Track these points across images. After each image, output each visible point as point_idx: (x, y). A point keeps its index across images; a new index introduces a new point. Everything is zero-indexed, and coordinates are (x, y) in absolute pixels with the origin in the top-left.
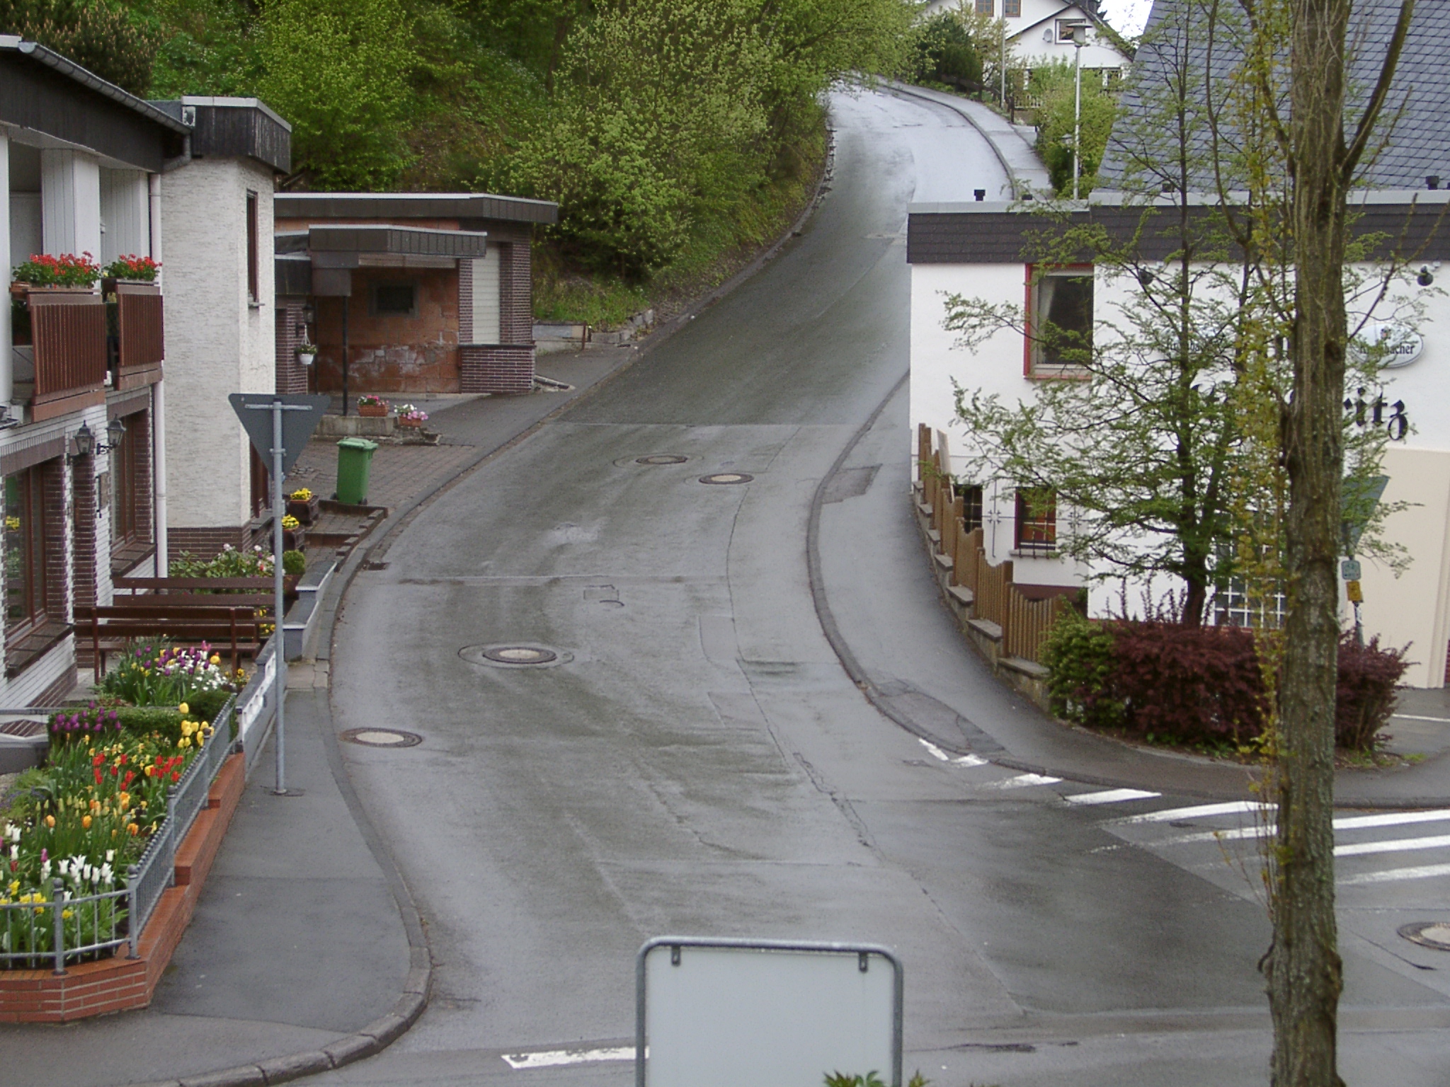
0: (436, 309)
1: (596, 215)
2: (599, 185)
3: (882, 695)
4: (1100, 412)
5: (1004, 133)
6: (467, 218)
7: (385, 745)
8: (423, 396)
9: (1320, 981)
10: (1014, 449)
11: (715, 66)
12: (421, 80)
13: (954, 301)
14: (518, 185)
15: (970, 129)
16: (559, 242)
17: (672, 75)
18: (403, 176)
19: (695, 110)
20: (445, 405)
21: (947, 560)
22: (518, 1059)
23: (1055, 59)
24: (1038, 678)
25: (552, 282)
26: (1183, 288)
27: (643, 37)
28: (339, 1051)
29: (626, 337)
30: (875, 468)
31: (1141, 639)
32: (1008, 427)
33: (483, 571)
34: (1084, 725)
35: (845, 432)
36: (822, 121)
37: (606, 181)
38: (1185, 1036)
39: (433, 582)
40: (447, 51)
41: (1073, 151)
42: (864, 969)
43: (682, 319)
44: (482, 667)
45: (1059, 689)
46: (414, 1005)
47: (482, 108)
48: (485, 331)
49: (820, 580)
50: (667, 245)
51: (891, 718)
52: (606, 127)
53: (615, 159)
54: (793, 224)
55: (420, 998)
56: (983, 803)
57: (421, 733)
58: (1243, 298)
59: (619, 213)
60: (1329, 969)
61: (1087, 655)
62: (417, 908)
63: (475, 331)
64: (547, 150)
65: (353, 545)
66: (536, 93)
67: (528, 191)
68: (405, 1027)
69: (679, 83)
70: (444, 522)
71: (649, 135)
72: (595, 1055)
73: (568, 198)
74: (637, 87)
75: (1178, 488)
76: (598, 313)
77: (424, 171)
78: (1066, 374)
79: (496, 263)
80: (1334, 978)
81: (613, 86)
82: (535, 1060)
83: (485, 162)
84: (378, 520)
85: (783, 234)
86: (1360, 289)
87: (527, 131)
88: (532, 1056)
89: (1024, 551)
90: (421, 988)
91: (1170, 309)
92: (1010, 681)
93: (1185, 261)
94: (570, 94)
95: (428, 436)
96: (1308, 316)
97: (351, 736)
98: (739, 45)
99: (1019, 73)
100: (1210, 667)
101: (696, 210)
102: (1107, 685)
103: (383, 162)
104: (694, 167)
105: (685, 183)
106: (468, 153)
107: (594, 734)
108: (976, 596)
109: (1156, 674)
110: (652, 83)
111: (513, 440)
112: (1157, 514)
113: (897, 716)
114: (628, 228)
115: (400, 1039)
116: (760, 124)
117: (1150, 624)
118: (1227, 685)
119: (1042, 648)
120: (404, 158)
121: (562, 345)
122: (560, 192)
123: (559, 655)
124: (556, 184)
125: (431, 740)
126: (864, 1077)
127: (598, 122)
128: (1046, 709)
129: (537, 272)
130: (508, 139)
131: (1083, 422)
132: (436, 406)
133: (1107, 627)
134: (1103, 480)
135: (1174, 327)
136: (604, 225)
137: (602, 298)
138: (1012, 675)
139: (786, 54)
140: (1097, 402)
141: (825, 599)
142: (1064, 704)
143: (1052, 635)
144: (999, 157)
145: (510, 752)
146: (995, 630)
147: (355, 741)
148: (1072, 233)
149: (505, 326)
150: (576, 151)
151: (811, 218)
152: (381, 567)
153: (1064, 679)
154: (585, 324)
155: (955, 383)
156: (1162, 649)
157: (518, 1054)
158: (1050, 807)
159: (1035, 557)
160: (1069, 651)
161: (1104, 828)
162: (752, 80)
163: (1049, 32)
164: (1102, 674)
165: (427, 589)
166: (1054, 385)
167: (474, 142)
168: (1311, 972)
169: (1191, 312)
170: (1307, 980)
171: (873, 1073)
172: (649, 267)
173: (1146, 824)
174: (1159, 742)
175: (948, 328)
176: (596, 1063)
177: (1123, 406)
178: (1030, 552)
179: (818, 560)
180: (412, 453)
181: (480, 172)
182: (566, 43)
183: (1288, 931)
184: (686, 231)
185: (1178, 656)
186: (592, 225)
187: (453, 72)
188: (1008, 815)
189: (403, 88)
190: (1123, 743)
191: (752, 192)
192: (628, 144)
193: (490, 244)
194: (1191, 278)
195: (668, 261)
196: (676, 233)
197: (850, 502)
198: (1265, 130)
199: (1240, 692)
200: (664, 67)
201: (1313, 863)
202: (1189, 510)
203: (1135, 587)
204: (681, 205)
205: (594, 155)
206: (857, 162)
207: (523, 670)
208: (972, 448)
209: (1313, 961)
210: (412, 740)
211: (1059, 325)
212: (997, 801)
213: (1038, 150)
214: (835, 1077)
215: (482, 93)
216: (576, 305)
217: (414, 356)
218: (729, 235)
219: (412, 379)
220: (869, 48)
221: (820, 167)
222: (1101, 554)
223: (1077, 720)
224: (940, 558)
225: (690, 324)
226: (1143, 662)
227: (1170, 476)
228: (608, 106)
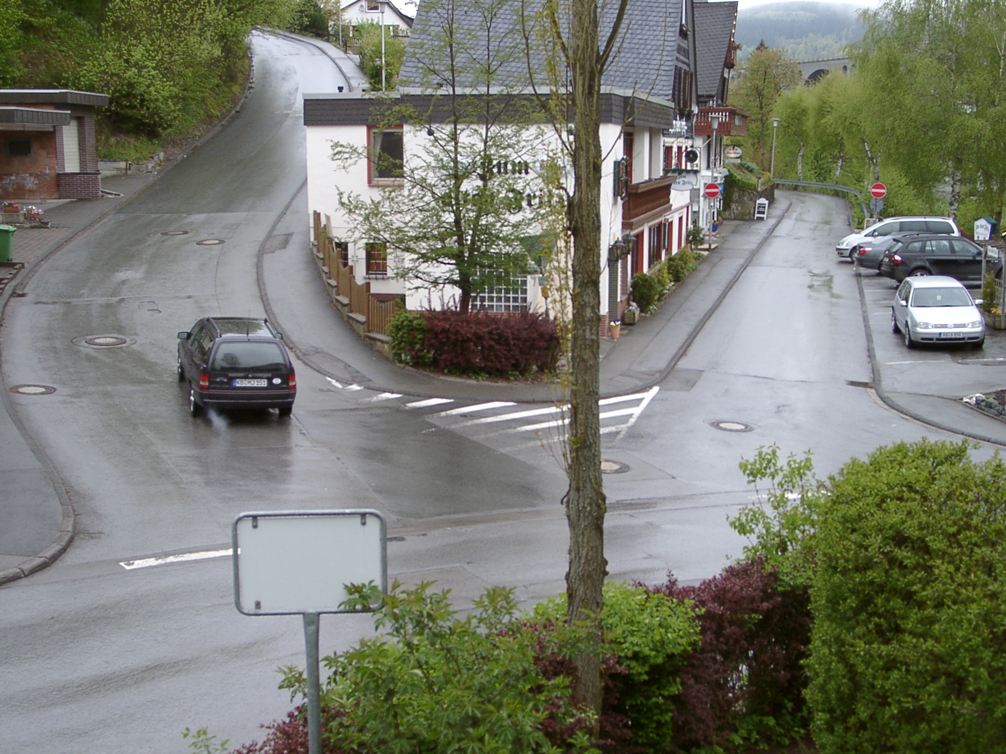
0: (43, 153)
1: (130, 101)
2: (131, 85)
3: (305, 355)
4: (414, 203)
5: (342, 58)
6: (59, 103)
7: (35, 394)
8: (39, 201)
9: (595, 508)
10: (370, 223)
11: (192, 21)
12: (27, 27)
13: (336, 145)
14: (85, 85)
15: (325, 56)
16: (110, 116)
17: (168, 26)
18: (20, 80)
19: (182, 45)
20: (53, 206)
21: (333, 282)
22: (129, 564)
23: (368, 20)
24: (387, 343)
25: (107, 138)
26: (454, 137)
27: (151, 5)
28: (27, 567)
29: (150, 167)
30: (290, 235)
31: (440, 320)
32: (367, 211)
33: (81, 296)
34: (412, 366)
35: (272, 216)
36: (247, 53)
37: (135, 83)
38: (481, 527)
39: (54, 303)
40: (40, 11)
41: (381, 68)
42: (364, 524)
43: (179, 157)
44: (85, 349)
45: (398, 347)
46: (67, 538)
47: (62, 43)
48: (72, 165)
49: (266, 294)
50: (169, 117)
51: (311, 367)
52: (133, 54)
53: (139, 71)
54: (235, 107)
55: (70, 534)
56: (364, 410)
57: (55, 386)
58: (486, 143)
59: (142, 100)
60: (600, 502)
61: (412, 330)
62: (63, 484)
63: (66, 165)
64: (101, 66)
65: (6, 284)
66: (92, 35)
67: (91, 88)
68: (63, 551)
69: (172, 30)
70: (57, 270)
71: (157, 58)
72: (171, 559)
73: (114, 92)
74: (149, 32)
75: (455, 242)
76: (134, 155)
77: (31, 78)
78: (396, 183)
79: (76, 128)
80: (602, 506)
81: (136, 31)
82: (138, 564)
83: (66, 72)
84: (19, 270)
85: (231, 111)
86: (545, 137)
87: (89, 56)
88: (136, 562)
89: (371, 276)
90: (70, 529)
91: (448, 148)
92: (371, 345)
93: (455, 123)
94: (112, 35)
95: (44, 223)
96: (584, 147)
97: (15, 389)
98: (204, 10)
99: (348, 27)
100: (475, 334)
101: (184, 99)
102: (422, 345)
103: (8, 72)
104: (181, 75)
105: (178, 84)
106: (56, 68)
107: (151, 382)
108: (351, 301)
109: (448, 338)
110: (157, 30)
111: (91, 225)
112: (445, 255)
113: (313, 365)
114: (148, 109)
115: (61, 558)
116: (217, 52)
117: (443, 312)
118: (484, 342)
119: (389, 327)
120: (19, 70)
121: (115, 172)
122: (109, 89)
123: (128, 340)
124: (107, 85)
125: (61, 390)
126: (367, 584)
127: (129, 51)
128: (391, 358)
129: (99, 132)
130: (78, 60)
131: (405, 208)
132: (47, 207)
133: (421, 314)
134: (417, 239)
135: (450, 157)
136: (134, 107)
137: (135, 146)
138: (372, 342)
139: (229, 15)
140: (412, 197)
141: (269, 304)
142: (400, 355)
143: (393, 320)
144: (341, 70)
145: (107, 394)
146: (362, 318)
147: (18, 392)
148: (396, 108)
149: (82, 162)
150: (117, 67)
151: (244, 103)
152: (23, 295)
153: (400, 343)
154: (127, 161)
155: (338, 189)
156: (451, 325)
157: (129, 561)
158: (398, 410)
159: (376, 279)
160: (403, 328)
161: (427, 420)
162: (211, 29)
163: (362, 6)
164: (420, 339)
165: (50, 307)
166: (390, 189)
167: (59, 61)
168: (590, 504)
169: (460, 149)
170: (589, 509)
171: (371, 582)
172: (160, 130)
173: (447, 416)
174: (450, 373)
175: (333, 160)
176: (172, 564)
177: (426, 199)
178: (374, 276)
179: (264, 284)
180: (35, 233)
181: (63, 78)
182: (108, 7)
183: (578, 483)
184: (179, 110)
185: (459, 329)
186: (127, 107)
187: (45, 23)
188: (378, 415)
189: (17, 31)
190: (432, 375)
191: (212, 89)
192: (146, 63)
193: (72, 117)
194: (458, 132)
195: (170, 126)
196: (174, 111)
197: (277, 253)
198: (555, 44)
199: (491, 346)
200: (164, 21)
201: (590, 446)
202: (462, 252)
203: (435, 295)
204: (177, 96)
205: (127, 69)
206: (266, 73)
207: (108, 349)
208: (348, 223)
209: (591, 498)
210: (50, 391)
211: (392, 157)
212: (370, 408)
213: (362, 67)
214: (349, 585)
215: (62, 35)
216: (121, 150)
217: (32, 179)
218: (202, 112)
219: (31, 192)
220: (274, 12)
221: (248, 77)
222: (417, 277)
223: (407, 363)
224: (329, 281)
225: (184, 160)
226: (441, 332)
227: (451, 235)
228: (134, 42)
